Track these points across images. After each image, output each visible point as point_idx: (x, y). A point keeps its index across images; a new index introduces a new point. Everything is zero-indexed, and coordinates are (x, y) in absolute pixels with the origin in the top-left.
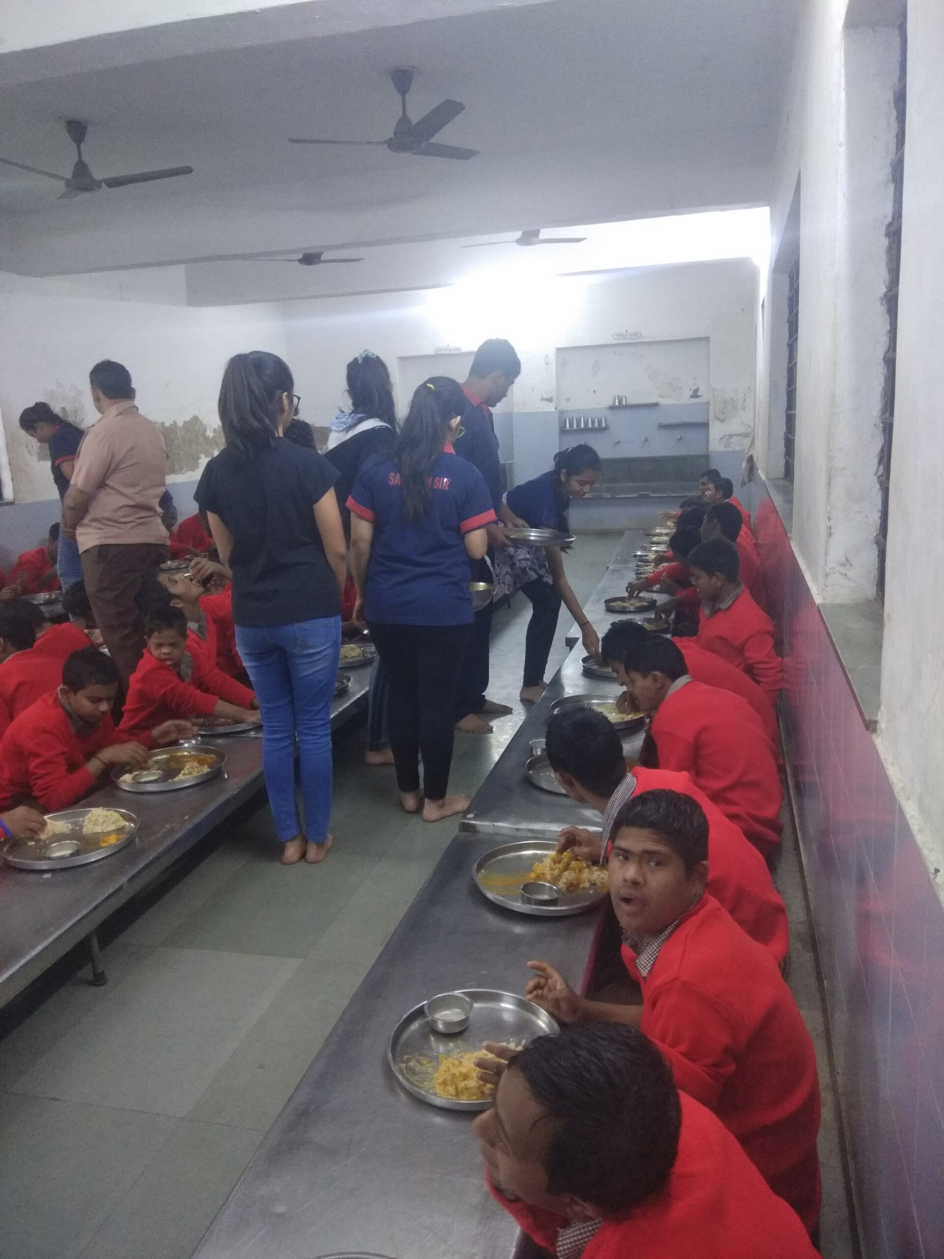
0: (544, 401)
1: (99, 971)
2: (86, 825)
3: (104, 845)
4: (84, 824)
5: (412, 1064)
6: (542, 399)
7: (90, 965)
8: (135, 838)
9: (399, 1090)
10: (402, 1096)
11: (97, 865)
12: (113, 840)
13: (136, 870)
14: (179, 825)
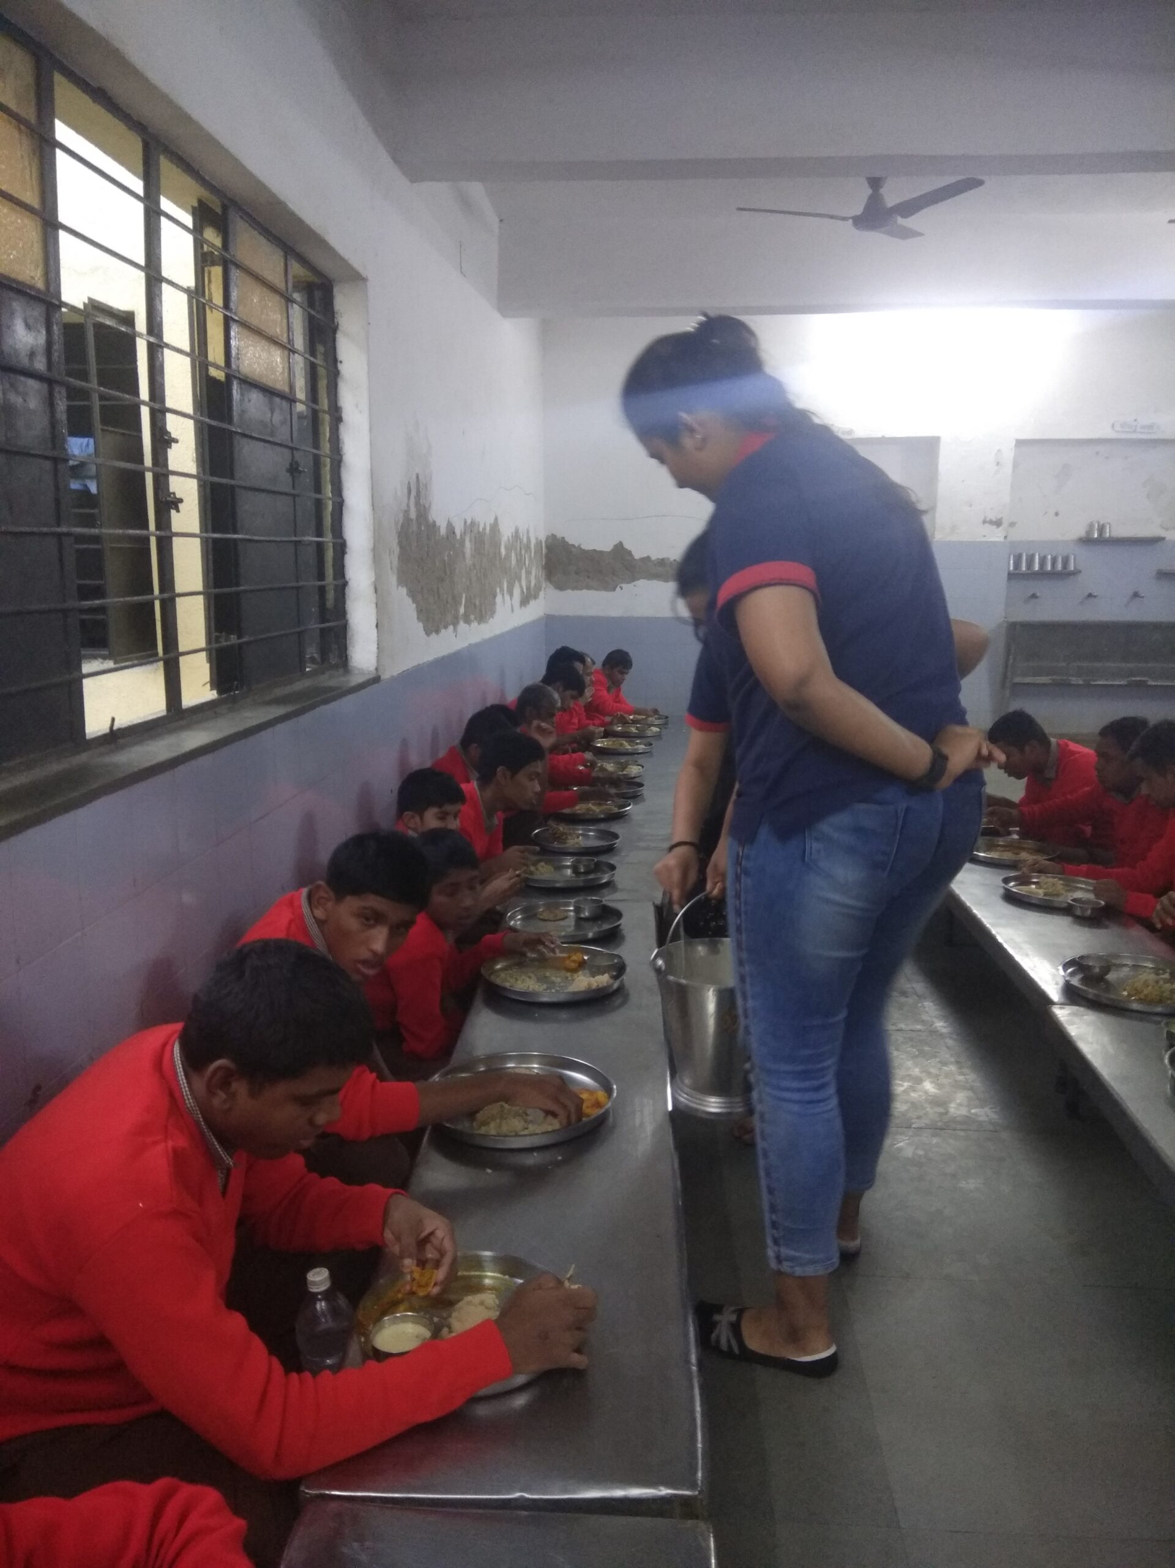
0: (987, 525)
6: (984, 522)
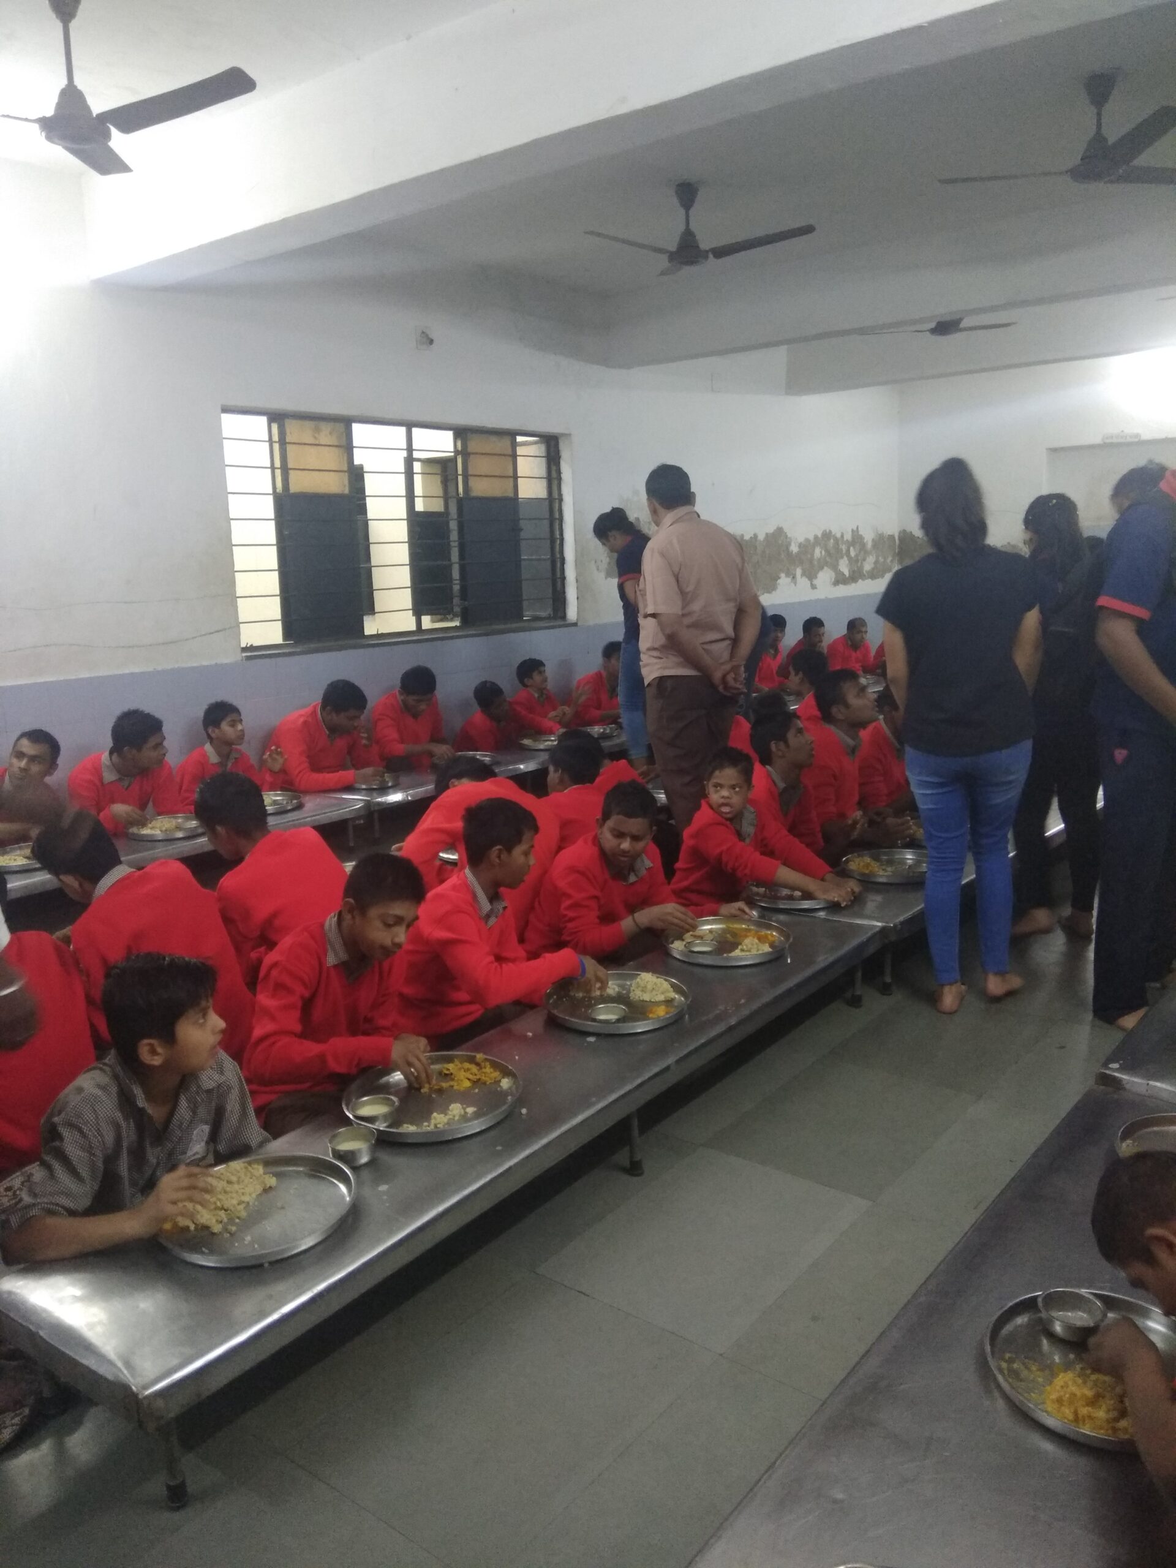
1: (638, 1157)
2: (634, 990)
3: (651, 1016)
4: (632, 989)
5: (1015, 1366)
7: (627, 1148)
8: (684, 1015)
9: (996, 1394)
10: (1001, 1403)
11: (644, 1037)
12: (661, 1012)
13: (685, 1052)
14: (734, 1008)
